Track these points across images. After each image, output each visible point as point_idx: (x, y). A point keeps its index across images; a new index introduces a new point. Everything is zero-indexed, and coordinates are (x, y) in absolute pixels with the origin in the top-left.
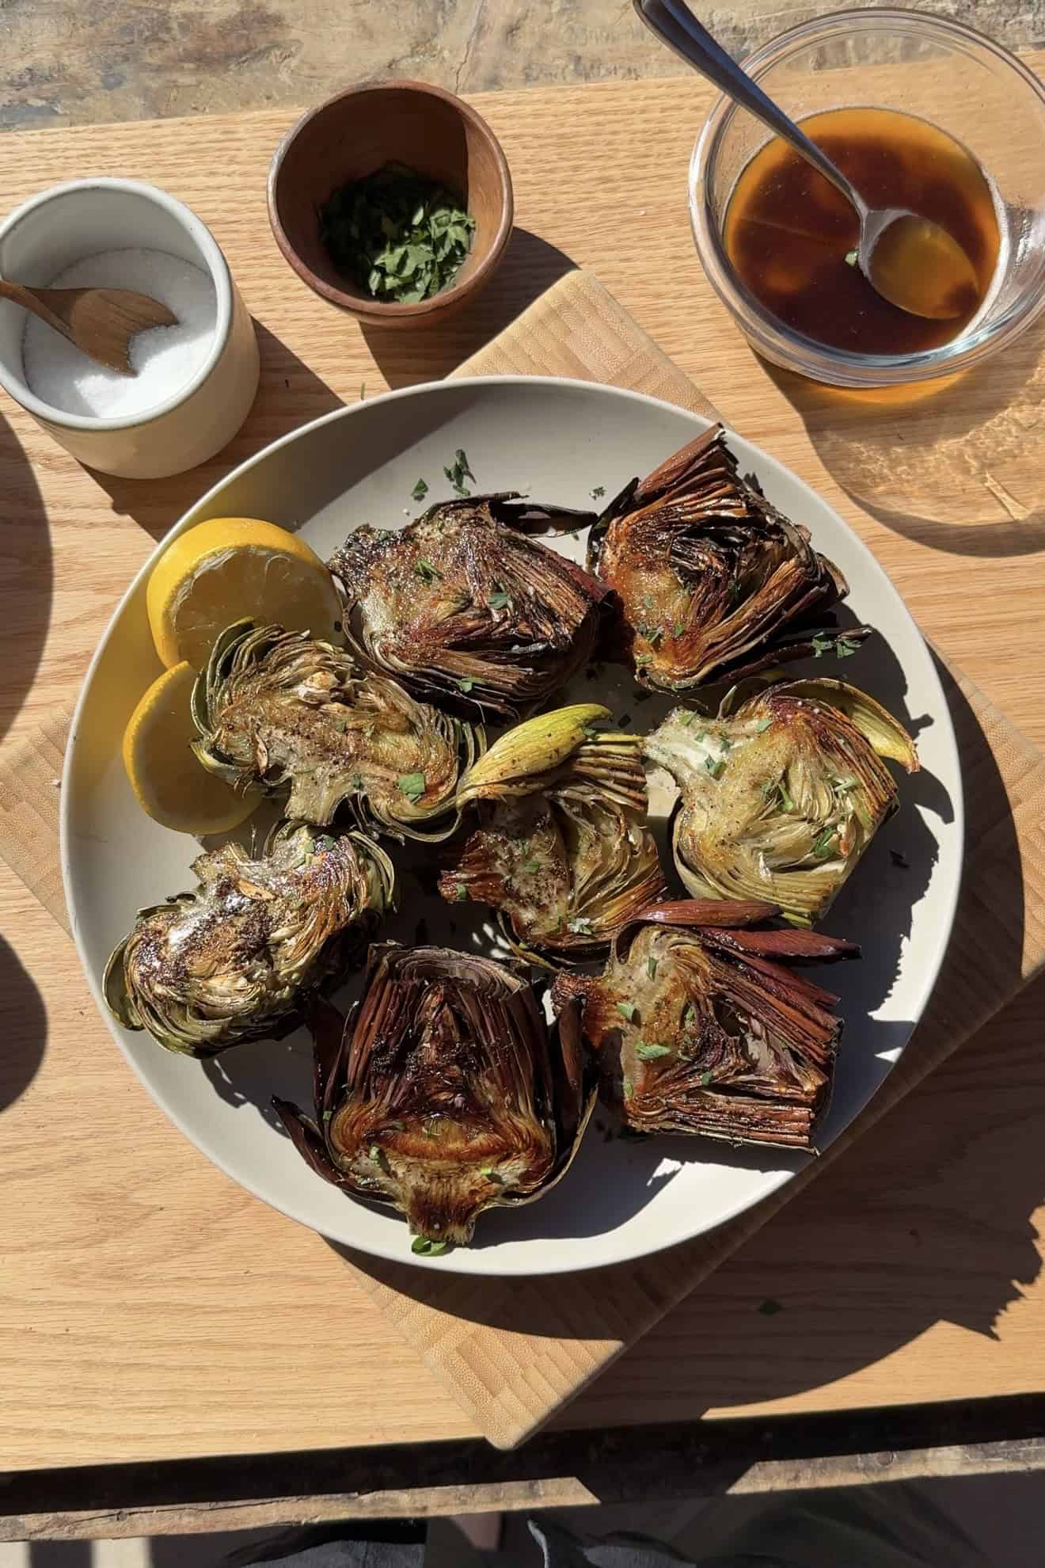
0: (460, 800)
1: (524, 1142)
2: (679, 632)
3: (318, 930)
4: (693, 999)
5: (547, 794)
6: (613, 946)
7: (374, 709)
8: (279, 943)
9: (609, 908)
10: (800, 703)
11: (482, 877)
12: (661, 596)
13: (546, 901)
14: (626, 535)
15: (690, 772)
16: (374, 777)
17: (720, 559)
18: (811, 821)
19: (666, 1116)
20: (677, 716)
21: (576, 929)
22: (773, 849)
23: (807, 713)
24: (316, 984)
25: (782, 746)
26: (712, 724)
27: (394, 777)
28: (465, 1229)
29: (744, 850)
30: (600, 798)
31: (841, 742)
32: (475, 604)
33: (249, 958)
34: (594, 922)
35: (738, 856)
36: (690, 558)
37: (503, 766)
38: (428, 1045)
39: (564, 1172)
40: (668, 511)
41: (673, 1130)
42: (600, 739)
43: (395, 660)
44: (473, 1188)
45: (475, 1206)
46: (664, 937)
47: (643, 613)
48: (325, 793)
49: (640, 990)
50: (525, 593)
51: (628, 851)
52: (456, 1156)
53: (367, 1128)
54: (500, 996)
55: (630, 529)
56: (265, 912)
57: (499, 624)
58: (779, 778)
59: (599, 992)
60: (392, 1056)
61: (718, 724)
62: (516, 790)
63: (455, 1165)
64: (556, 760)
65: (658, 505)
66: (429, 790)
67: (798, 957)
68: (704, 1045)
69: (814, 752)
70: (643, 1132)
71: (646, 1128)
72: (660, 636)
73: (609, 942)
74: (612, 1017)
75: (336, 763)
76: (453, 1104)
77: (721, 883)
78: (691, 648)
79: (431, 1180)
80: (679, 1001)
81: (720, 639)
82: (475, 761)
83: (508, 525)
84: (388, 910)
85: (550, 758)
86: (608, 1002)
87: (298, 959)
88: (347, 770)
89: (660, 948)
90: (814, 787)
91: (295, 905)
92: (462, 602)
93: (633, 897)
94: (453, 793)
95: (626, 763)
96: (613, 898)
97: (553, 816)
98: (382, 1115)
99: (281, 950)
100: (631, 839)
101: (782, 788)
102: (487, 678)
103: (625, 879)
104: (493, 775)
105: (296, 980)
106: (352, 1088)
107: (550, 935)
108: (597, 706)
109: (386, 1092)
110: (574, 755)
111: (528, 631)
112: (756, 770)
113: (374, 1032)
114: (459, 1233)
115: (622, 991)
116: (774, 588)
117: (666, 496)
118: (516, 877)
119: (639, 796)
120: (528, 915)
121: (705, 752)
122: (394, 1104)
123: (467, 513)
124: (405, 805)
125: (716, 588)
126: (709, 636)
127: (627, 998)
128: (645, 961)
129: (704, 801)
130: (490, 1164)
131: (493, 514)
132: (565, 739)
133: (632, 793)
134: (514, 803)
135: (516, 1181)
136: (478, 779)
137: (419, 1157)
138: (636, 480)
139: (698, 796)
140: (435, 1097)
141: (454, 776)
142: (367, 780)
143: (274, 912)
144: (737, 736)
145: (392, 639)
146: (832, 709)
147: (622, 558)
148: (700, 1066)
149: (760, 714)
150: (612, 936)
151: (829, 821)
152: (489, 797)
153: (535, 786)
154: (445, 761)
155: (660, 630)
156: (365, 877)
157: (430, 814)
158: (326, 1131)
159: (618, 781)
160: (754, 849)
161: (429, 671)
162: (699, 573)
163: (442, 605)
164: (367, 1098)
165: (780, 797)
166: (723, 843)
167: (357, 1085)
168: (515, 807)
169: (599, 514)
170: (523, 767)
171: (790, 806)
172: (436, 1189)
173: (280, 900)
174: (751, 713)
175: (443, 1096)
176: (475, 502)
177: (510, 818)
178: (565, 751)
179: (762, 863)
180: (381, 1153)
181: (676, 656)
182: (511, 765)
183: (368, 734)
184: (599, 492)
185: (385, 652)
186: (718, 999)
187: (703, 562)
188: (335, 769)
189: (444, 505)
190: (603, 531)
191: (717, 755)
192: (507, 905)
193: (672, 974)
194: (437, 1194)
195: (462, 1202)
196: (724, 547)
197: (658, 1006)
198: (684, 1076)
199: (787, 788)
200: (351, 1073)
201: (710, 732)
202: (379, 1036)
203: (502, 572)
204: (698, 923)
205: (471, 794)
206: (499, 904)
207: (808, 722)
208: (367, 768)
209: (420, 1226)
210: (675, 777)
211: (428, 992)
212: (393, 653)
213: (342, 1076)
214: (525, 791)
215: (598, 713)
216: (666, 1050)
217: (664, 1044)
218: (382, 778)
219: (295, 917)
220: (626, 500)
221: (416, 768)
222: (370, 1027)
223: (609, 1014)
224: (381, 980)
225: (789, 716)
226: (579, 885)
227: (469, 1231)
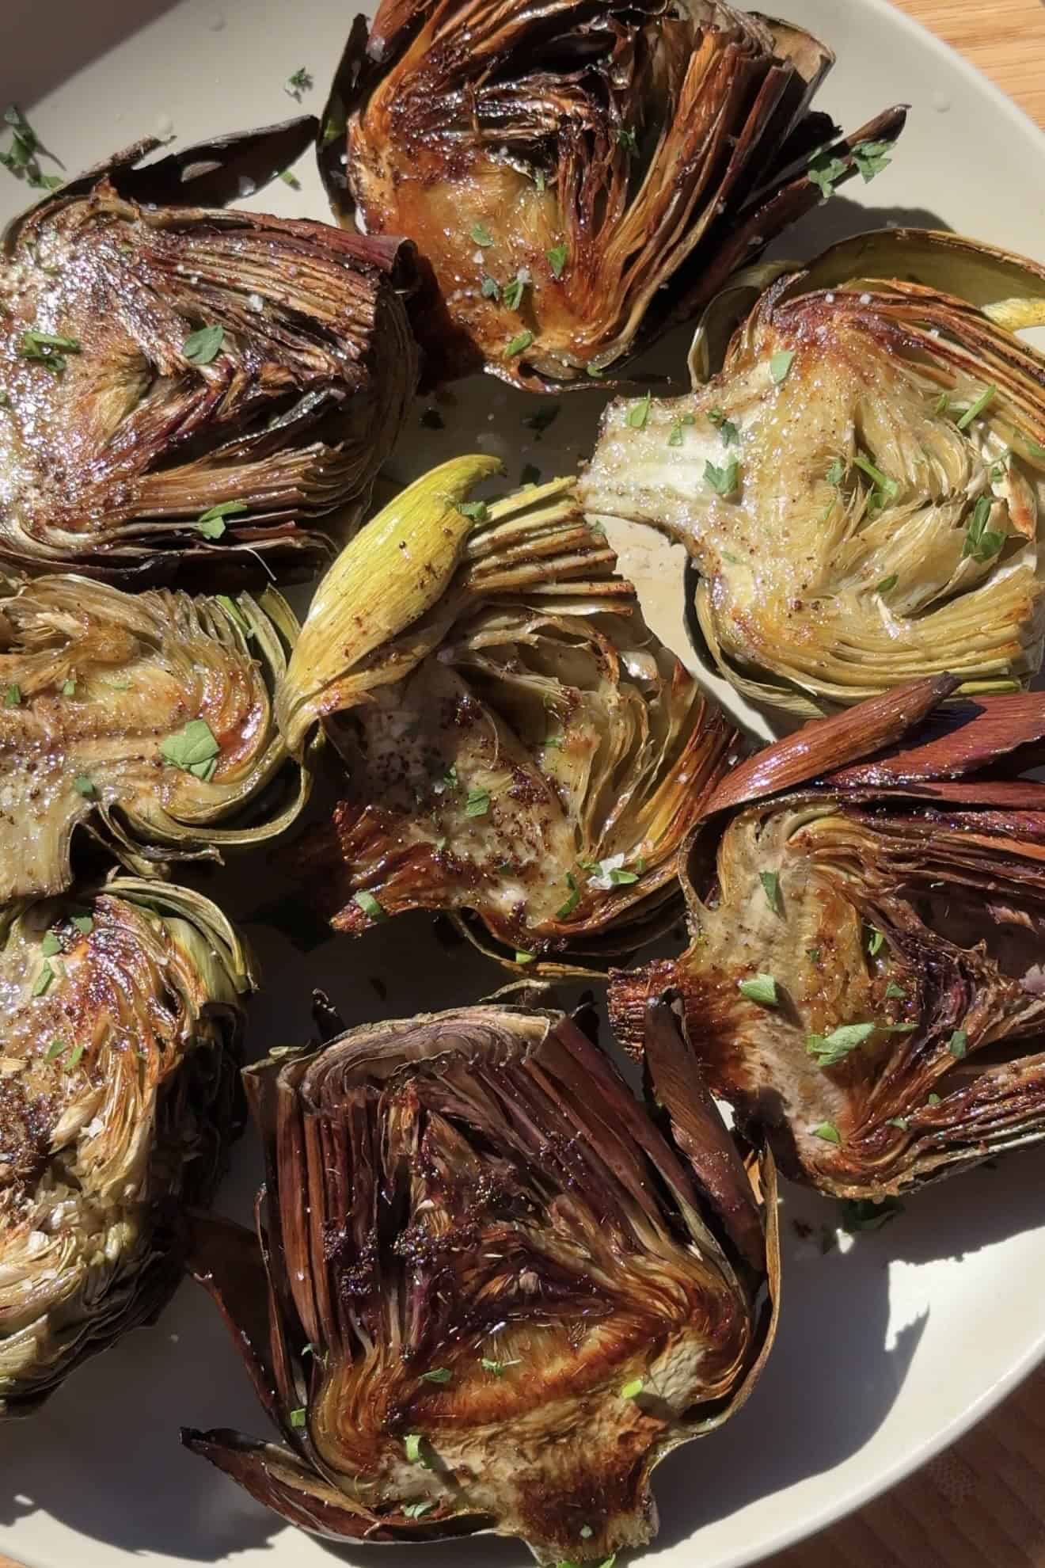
0: (291, 737)
1: (677, 1302)
2: (558, 266)
3: (135, 1085)
4: (871, 913)
5: (445, 657)
6: (685, 886)
7: (59, 639)
8: (72, 1144)
9: (649, 820)
10: (830, 298)
11: (393, 866)
12: (497, 216)
13: (528, 857)
14: (386, 130)
15: (686, 507)
16: (112, 764)
17: (575, 96)
18: (941, 501)
19: (917, 1148)
20: (618, 417)
21: (607, 883)
22: (894, 578)
23: (852, 309)
24: (174, 1189)
25: (830, 391)
26: (688, 405)
27: (149, 747)
28: (640, 1515)
29: (844, 604)
30: (544, 621)
31: (934, 335)
32: (165, 369)
33: (30, 1193)
34: (632, 858)
35: (837, 618)
36: (520, 118)
37: (344, 637)
38: (428, 1204)
39: (773, 1328)
40: (441, 50)
41: (939, 1169)
42: (494, 517)
43: (61, 536)
44: (621, 1431)
45: (640, 1461)
46: (769, 824)
47: (478, 259)
48: (36, 832)
49: (770, 941)
50: (248, 312)
51: (638, 698)
52: (566, 1387)
53: (381, 1407)
54: (521, 1055)
55: (387, 117)
56: (21, 1097)
57: (225, 386)
58: (849, 449)
59: (696, 980)
60: (371, 1253)
61: (701, 399)
62: (390, 672)
63: (571, 1403)
64: (435, 586)
65: (418, 47)
66: (228, 743)
67: (1024, 748)
68: (927, 988)
69: (892, 376)
70: (889, 1198)
71: (892, 1189)
72: (528, 288)
73: (675, 880)
74: (741, 1015)
75: (32, 767)
76: (520, 1291)
77: (827, 680)
78: (593, 282)
79: (540, 1450)
80: (848, 928)
81: (639, 243)
82: (288, 653)
83: (161, 203)
84: (248, 995)
85: (422, 585)
86: (722, 993)
87: (120, 1155)
88: (58, 772)
89: (771, 848)
90: (919, 437)
91: (71, 1060)
92: (139, 378)
93: (683, 778)
94: (273, 731)
95: (563, 537)
96: (649, 796)
97: (475, 694)
98: (399, 1371)
99: (82, 1152)
100: (634, 669)
101: (862, 461)
102: (245, 494)
103: (654, 753)
104: (333, 663)
105: (135, 1194)
106: (323, 1346)
107: (564, 917)
108: (466, 458)
109: (386, 1325)
110: (463, 564)
111: (284, 377)
112: (804, 450)
113: (318, 1224)
114: (630, 1527)
115: (736, 959)
116: (696, 104)
117: (428, 25)
118: (455, 837)
119: (613, 587)
120: (508, 897)
121: (695, 461)
122: (413, 1340)
123: (77, 211)
124: (195, 791)
125: (591, 151)
126: (617, 248)
127: (752, 969)
128: (755, 887)
129: (733, 547)
130: (634, 1373)
131: (123, 194)
132: (435, 541)
133: (600, 588)
134: (390, 699)
135: (696, 1382)
136: (307, 682)
137: (498, 1419)
138: (360, 21)
139: (720, 545)
140: (483, 1294)
141: (261, 702)
142: (101, 777)
143: (36, 1087)
144: (741, 407)
145: (35, 501)
146: (893, 284)
147: (396, 177)
148: (936, 1029)
149: (766, 347)
150: (676, 868)
151: (973, 486)
152: (342, 706)
153: (419, 650)
154: (234, 678)
155: (523, 276)
156: (177, 949)
157: (247, 789)
158: (308, 1448)
159: (563, 577)
160: (861, 594)
161: (133, 528)
162: (551, 141)
163: (106, 398)
164: (358, 1351)
165: (867, 481)
166: (799, 607)
167: (329, 1337)
168: (399, 707)
169: (319, 115)
170: (382, 624)
171: (891, 489)
172: (553, 1461)
173: (38, 1065)
174: (750, 351)
175: (495, 1287)
176: (81, 188)
177: (397, 730)
178: (445, 562)
179: (885, 612)
180: (425, 1446)
181: (571, 309)
182: (356, 631)
183: (69, 690)
184: (302, 81)
185: (36, 532)
186: (917, 891)
187: (548, 114)
188: (35, 780)
189: (27, 216)
190: (341, 143)
191: (720, 455)
192: (462, 897)
193: (813, 886)
194: (562, 1472)
195: (613, 1465)
196: (572, 70)
197: (816, 959)
198: (918, 1058)
199: (872, 459)
200: (308, 1319)
201: (690, 421)
202: (330, 1227)
203: (187, 292)
204: (818, 770)
205: (308, 714)
206: (446, 900)
207: (859, 326)
208: (93, 752)
209: (554, 1545)
210: (662, 528)
211: (386, 1108)
212: (50, 523)
213: (294, 1334)
214: (406, 667)
215: (474, 468)
216: (863, 1030)
217: (857, 1019)
218: (130, 760)
219: (81, 1081)
220: (356, 66)
221: (187, 712)
222: (307, 1217)
223: (734, 1012)
224: (289, 1122)
225: (821, 330)
226: (575, 800)
227: (647, 1518)
